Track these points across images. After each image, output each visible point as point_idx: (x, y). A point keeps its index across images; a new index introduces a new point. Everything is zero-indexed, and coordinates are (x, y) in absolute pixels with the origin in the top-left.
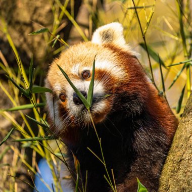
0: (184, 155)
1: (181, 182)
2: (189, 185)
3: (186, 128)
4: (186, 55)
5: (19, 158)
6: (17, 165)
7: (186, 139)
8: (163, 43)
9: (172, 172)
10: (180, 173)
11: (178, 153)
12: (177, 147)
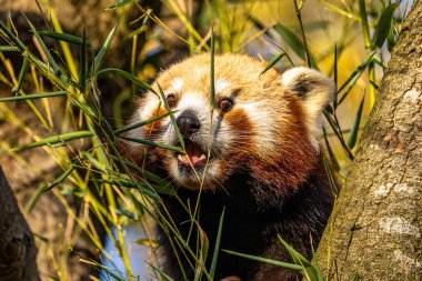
0: (360, 218)
1: (355, 266)
2: (368, 270)
3: (362, 172)
4: (368, 44)
5: (76, 223)
6: (72, 237)
7: (363, 190)
8: (324, 25)
9: (338, 247)
10: (353, 249)
11: (350, 216)
12: (347, 205)
